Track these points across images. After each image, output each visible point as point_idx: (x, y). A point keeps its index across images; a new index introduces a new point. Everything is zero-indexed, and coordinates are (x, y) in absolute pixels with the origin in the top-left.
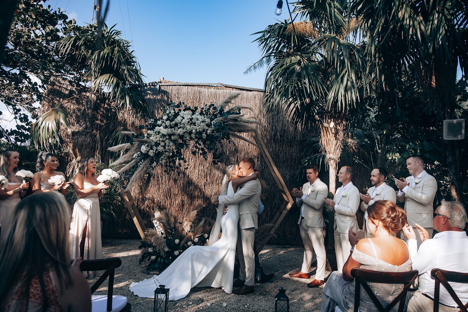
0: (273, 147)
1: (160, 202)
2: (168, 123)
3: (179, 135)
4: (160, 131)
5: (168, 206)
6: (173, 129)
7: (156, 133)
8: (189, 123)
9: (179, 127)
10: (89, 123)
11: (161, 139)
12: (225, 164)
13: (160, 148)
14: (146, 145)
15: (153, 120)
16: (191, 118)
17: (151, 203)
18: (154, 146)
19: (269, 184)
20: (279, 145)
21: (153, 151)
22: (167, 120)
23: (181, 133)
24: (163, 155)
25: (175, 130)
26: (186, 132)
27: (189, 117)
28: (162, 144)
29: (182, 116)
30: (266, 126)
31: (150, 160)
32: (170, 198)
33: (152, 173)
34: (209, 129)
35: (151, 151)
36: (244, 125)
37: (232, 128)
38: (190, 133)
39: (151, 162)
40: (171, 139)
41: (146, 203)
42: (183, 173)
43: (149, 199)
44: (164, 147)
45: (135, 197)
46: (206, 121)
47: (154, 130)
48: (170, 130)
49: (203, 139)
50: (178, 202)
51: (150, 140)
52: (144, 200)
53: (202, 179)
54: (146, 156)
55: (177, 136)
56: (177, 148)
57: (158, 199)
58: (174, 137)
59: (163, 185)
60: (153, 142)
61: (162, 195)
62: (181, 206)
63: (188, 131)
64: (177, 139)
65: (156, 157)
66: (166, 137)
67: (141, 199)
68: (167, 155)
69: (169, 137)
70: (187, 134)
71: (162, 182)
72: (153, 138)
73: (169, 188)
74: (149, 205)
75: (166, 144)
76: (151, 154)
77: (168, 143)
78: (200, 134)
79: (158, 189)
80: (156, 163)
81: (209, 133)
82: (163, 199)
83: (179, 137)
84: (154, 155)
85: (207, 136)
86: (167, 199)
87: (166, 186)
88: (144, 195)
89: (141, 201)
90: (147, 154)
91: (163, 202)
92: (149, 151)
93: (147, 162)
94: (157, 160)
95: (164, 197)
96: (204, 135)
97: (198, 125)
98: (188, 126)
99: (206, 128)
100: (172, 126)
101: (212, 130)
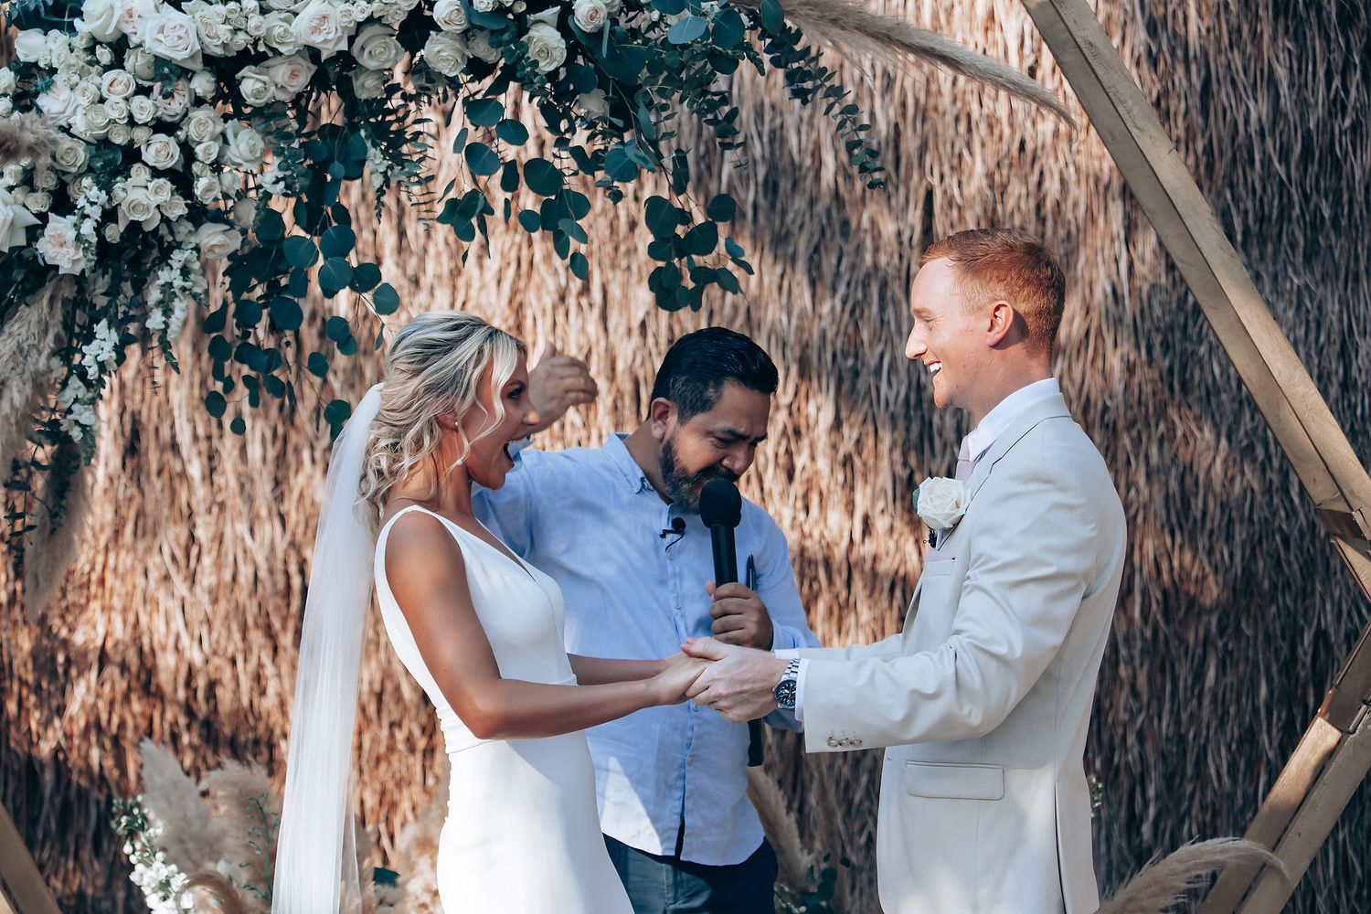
0: (1272, 82)
1: (212, 685)
3: (313, 53)
4: (127, 29)
7: (91, 50)
11: (144, 109)
12: (813, 284)
14: (12, 171)
17: (126, 698)
18: (87, 181)
19: (1250, 448)
21: (76, 226)
24: (178, 258)
25: (264, 11)
26: (371, 20)
28: (160, 151)
31: (59, 316)
33: (84, 427)
35: (60, 226)
39: (68, 325)
40: (238, 100)
41: (81, 695)
43: (103, 657)
44: (182, 180)
47: (77, 22)
48: (221, 20)
49: (537, 74)
50: (378, 677)
51: (43, 124)
52: (60, 670)
53: (600, 437)
54: (19, 278)
55: (290, 63)
56: (304, 175)
57: (187, 655)
58: (267, 74)
59: (221, 519)
60: (72, 136)
61: (226, 617)
62: (413, 712)
63: (388, 8)
64: (299, 95)
65: (107, 278)
66: (190, 80)
67: (30, 666)
68: (217, 250)
69: (217, 82)
70: (388, 39)
71: (213, 494)
72: (68, 102)
73: (281, 546)
74: (104, 717)
75: (193, 145)
76: (65, 249)
77: (214, 139)
78: (503, 32)
79: (182, 561)
80: (114, 337)
81: (592, 18)
82: (236, 649)
83: (314, 68)
84: (89, 260)
85: (572, 52)
86: (275, 650)
87: (252, 531)
88: (56, 622)
89: (30, 678)
90: (20, 256)
91: (236, 678)
92: (44, 226)
93: (34, 329)
94: (121, 309)
95: (244, 630)
96: (546, 44)
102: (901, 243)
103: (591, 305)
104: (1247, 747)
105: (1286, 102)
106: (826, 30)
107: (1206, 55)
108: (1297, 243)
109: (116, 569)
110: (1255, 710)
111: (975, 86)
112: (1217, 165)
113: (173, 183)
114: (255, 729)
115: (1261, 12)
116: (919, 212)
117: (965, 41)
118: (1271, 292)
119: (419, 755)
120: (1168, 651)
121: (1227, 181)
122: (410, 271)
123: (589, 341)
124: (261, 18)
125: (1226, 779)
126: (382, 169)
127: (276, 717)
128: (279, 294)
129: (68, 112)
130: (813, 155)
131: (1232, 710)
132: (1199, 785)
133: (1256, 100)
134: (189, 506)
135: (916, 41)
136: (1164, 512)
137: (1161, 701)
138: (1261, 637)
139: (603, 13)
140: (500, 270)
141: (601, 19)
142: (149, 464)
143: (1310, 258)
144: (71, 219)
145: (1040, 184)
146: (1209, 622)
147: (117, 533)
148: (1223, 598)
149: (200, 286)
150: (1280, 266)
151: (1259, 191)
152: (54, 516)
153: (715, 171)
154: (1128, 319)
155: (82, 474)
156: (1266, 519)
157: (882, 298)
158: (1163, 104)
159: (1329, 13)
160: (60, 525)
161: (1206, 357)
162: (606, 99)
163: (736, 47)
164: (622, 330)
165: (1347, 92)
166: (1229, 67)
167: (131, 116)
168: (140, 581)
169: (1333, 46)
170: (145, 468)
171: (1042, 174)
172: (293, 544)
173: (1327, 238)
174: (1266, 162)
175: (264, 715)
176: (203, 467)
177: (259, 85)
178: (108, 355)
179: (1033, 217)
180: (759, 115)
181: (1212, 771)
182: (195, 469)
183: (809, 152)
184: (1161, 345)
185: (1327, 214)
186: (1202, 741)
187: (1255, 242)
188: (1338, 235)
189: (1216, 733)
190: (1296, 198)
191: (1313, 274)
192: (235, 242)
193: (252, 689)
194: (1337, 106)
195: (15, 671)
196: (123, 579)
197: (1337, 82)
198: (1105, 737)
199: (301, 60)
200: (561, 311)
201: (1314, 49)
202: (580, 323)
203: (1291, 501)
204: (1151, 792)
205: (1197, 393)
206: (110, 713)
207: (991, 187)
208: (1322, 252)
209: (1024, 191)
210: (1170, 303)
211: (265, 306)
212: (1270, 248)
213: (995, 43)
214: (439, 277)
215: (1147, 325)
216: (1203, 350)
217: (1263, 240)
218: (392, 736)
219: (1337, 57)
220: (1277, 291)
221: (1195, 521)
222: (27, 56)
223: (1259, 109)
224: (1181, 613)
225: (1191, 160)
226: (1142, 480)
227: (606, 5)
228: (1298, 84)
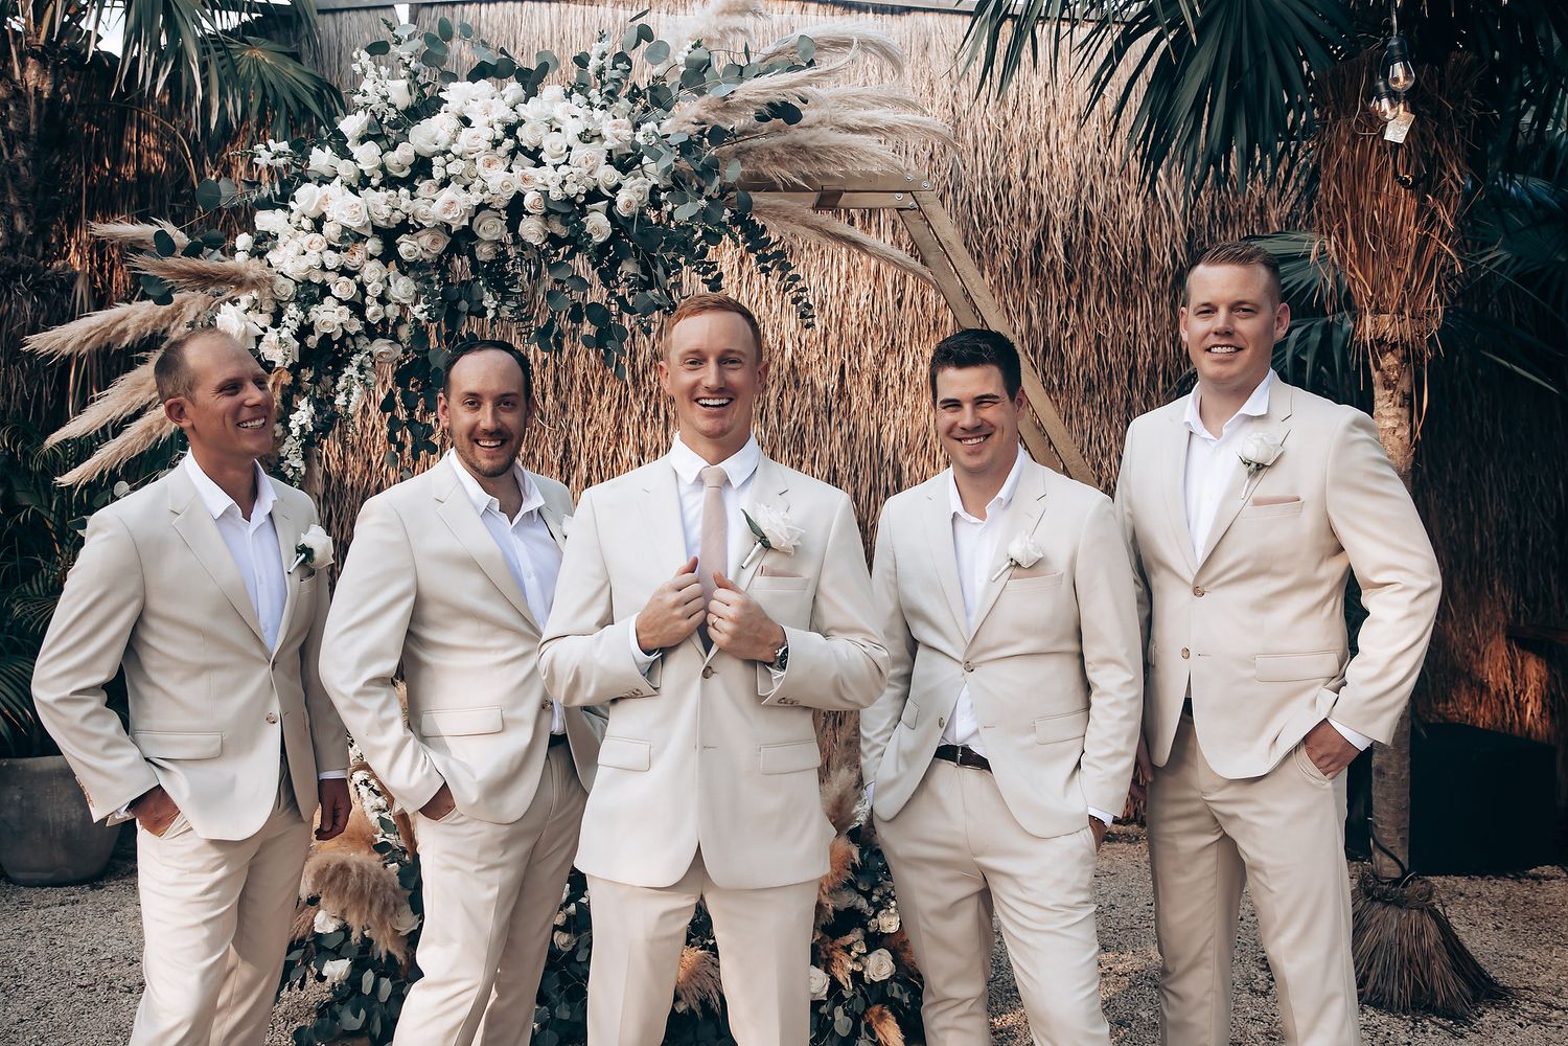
0: (1028, 311)
2: (367, 156)
3: (446, 227)
4: (325, 209)
6: (404, 191)
7: (300, 221)
8: (502, 151)
9: (439, 175)
10: (27, 220)
11: (332, 259)
13: (330, 317)
14: (246, 299)
15: (284, 146)
16: (513, 118)
18: (292, 306)
20: (1064, 298)
22: (363, 139)
23: (457, 220)
24: (356, 359)
25: (413, 198)
26: (483, 206)
27: (501, 111)
28: (343, 288)
29: (458, 110)
30: (991, 197)
34: (629, 182)
35: (272, 335)
37: (766, 171)
38: (515, 209)
40: (396, 256)
44: (357, 308)
46: (606, 132)
47: (292, 204)
48: (383, 202)
49: (591, 244)
55: (432, 234)
56: (441, 307)
58: (416, 241)
60: (286, 277)
63: (494, 197)
64: (440, 257)
65: (310, 370)
66: (365, 242)
68: (386, 357)
69: (383, 245)
70: (496, 219)
72: (286, 255)
75: (366, 285)
76: (277, 351)
77: (381, 282)
78: (569, 214)
80: (312, 409)
81: (628, 207)
83: (449, 239)
84: (295, 358)
85: (615, 230)
92: (264, 336)
96: (597, 224)
97: (556, 161)
98: (493, 167)
99: (607, 175)
100: (395, 174)
101: (648, 188)
102: (827, 392)
105: (1035, 322)
113: (352, 309)
115: (1024, 272)
124: (411, 202)
126: (493, 306)
128: (429, 389)
129: (285, 263)
139: (635, 206)
141: (634, 210)
144: (280, 330)
149: (371, 378)
157: (816, 422)
159: (1060, 275)
162: (637, 263)
163: (720, 227)
165: (1068, 318)
167: (323, 265)
169: (1062, 290)
177: (410, 247)
178: (306, 420)
192: (397, 351)
194: (1063, 325)
197: (1063, 312)
199: (440, 234)
201: (1051, 294)
207: (876, 363)
211: (422, 396)
219: (1064, 299)
222: (262, 227)
227: (639, 202)
228: (1043, 313)
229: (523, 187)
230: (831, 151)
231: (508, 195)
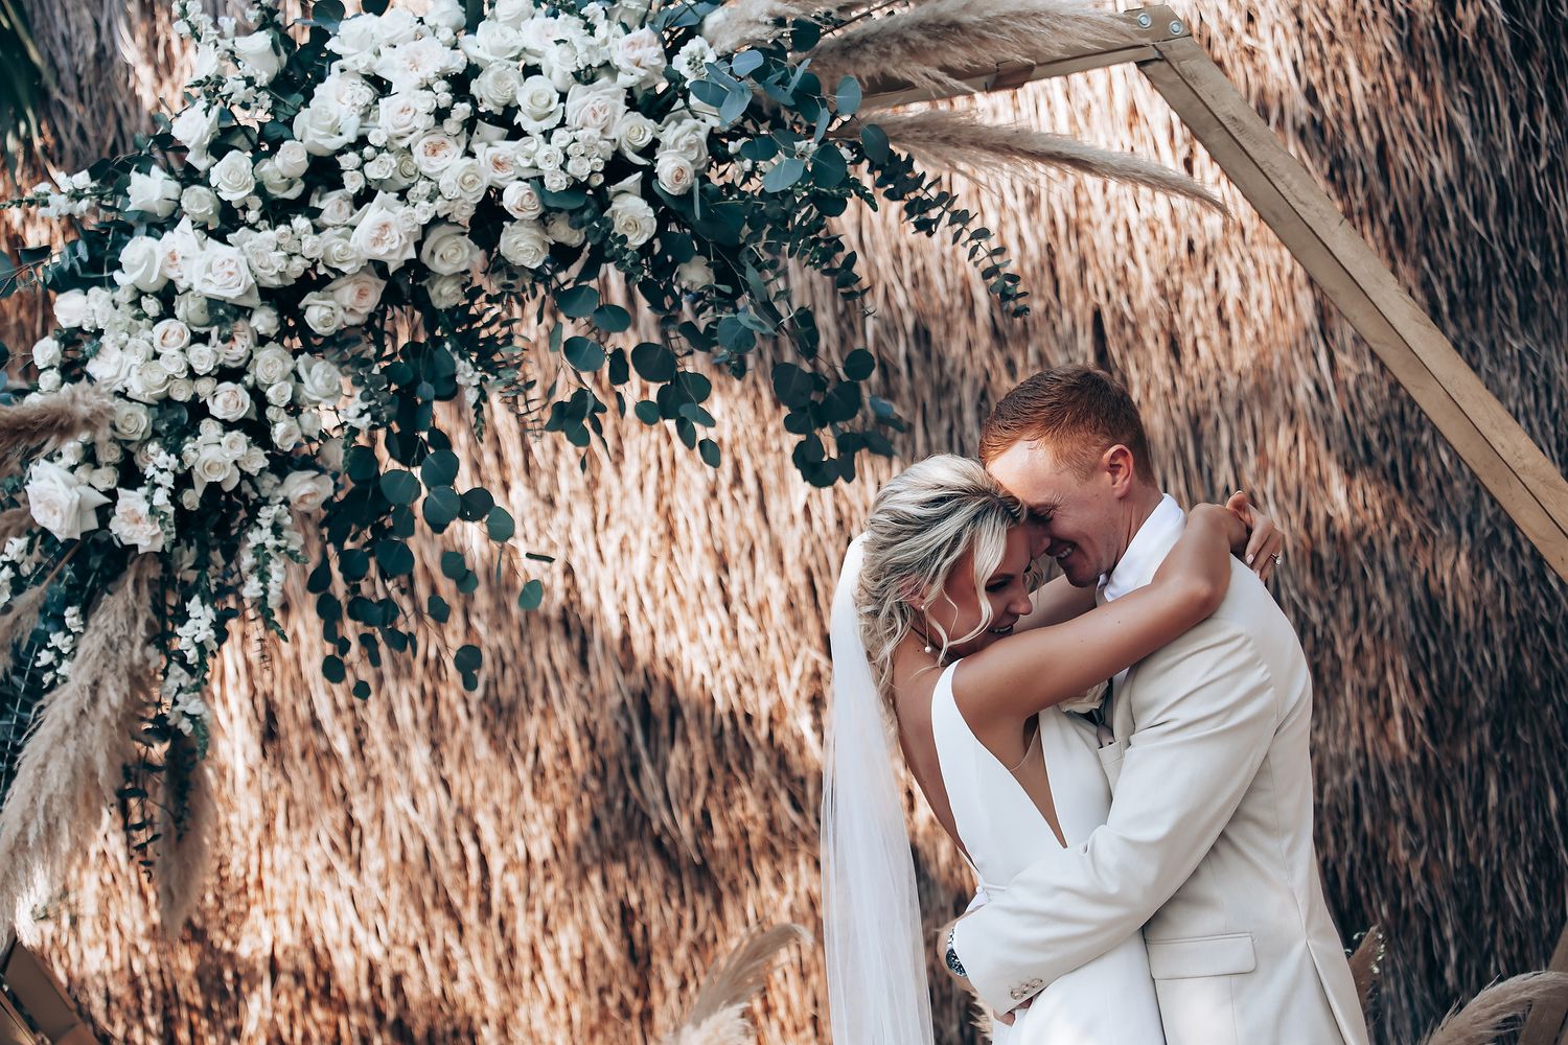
0: (1453, 132)
1: (397, 980)
2: (233, 176)
3: (379, 267)
4: (173, 274)
5: (481, 997)
6: (300, 222)
7: (137, 303)
8: (452, 125)
9: (353, 184)
11: (203, 358)
14: (71, 449)
15: (82, 179)
16: (458, 66)
17: (306, 1007)
18: (153, 447)
19: (1496, 535)
21: (148, 498)
22: (219, 147)
23: (396, 251)
24: (266, 515)
25: (317, 230)
26: (436, 221)
27: (436, 56)
28: (229, 401)
29: (362, 67)
31: (147, 600)
32: (485, 909)
33: (192, 718)
34: (671, 133)
35: (131, 501)
36: (1019, 15)
37: (897, 73)
38: (489, 218)
39: (158, 607)
40: (304, 331)
41: (257, 1010)
42: (565, 621)
43: (274, 967)
44: (256, 428)
45: (134, 981)
46: (617, 61)
47: (117, 275)
48: (272, 247)
49: (627, 251)
50: (577, 941)
51: (97, 393)
52: (230, 987)
53: (779, 639)
54: (97, 565)
55: (356, 282)
56: (390, 402)
57: (365, 950)
58: (333, 298)
59: (379, 794)
60: (131, 400)
61: (402, 902)
62: (621, 973)
63: (452, 204)
64: (372, 316)
65: (193, 550)
66: (249, 318)
67: (196, 988)
68: (308, 500)
69: (280, 316)
70: (459, 238)
71: (367, 769)
72: (120, 363)
73: (449, 815)
74: (285, 1032)
75: (263, 389)
76: (141, 526)
77: (286, 379)
78: (582, 210)
79: (343, 848)
80: (209, 614)
81: (678, 179)
82: (418, 935)
83: (383, 283)
84: (168, 533)
85: (663, 220)
86: (460, 929)
87: (414, 803)
88: (216, 936)
89: (199, 1001)
90: (95, 542)
91: (422, 967)
92: (114, 504)
93: (122, 619)
94: (213, 582)
95: (422, 911)
96: (632, 215)
97: (546, 125)
98: (441, 153)
99: (635, 130)
100: (281, 195)
101: (703, 135)
103: (746, 497)
104: (1545, 867)
105: (1472, 152)
106: (938, 150)
107: (1376, 115)
108: (1510, 305)
109: (272, 867)
110: (1548, 824)
111: (1128, 189)
112: (1408, 233)
113: (248, 434)
114: (451, 1019)
115: (1428, 56)
116: (1089, 337)
117: (1109, 144)
118: (1490, 363)
119: (636, 1020)
120: (1441, 774)
121: (1421, 248)
122: (543, 491)
123: (750, 537)
124: (316, 238)
125: (1527, 904)
126: (476, 382)
127: (472, 1003)
128: (385, 537)
129: (122, 376)
130: (963, 293)
131: (1522, 828)
132: (1499, 916)
133: (1438, 154)
134: (342, 786)
135: (1039, 147)
136: (1412, 623)
137: (1442, 828)
138: (1541, 743)
139: (689, 172)
140: (641, 475)
141: (689, 179)
142: (290, 747)
143: (1527, 319)
144: (143, 491)
145: (1217, 284)
146: (1482, 735)
147: (268, 828)
148: (1493, 708)
149: (296, 543)
150: (1495, 332)
151: (1458, 254)
152: (178, 820)
153: (858, 328)
154: (1338, 416)
155: (202, 771)
156: (1525, 612)
158: (1337, 175)
159: (1503, 48)
160: (187, 829)
161: (1431, 445)
162: (709, 265)
163: (840, 186)
164: (784, 518)
165: (1537, 130)
166: (1403, 123)
167: (190, 369)
168: (302, 877)
169: (1512, 81)
170: (287, 752)
171: (1217, 273)
172: (460, 810)
173: (1542, 292)
174: (1461, 220)
175: (459, 1002)
176: (350, 741)
177: (325, 312)
178: (206, 634)
179: (1215, 322)
180: (897, 258)
181: (1511, 898)
182: (342, 745)
183: (958, 292)
184: (1379, 439)
185: (1537, 266)
186: (1495, 868)
187: (1463, 310)
188: (1553, 289)
189: (1508, 856)
190: (1500, 255)
191: (1533, 335)
192: (326, 488)
193: (442, 976)
194: (1528, 147)
195: (182, 997)
196: (282, 878)
197: (1524, 121)
198: (1388, 881)
199: (368, 278)
200: (714, 507)
201: (1493, 89)
202: (737, 517)
203: (1550, 587)
204: (1449, 933)
205: (1426, 486)
206: (291, 1026)
207: (1164, 296)
208: (1539, 310)
209: (1200, 296)
210: (1381, 391)
211: (371, 554)
212: (1481, 314)
213: (1143, 139)
214: (574, 492)
215: (1360, 419)
216: (1425, 437)
217: (1472, 308)
218: (603, 1003)
219: (1520, 94)
220: (1496, 360)
221: (1448, 627)
222: (68, 321)
223: (1443, 164)
224: (1449, 731)
225: (1378, 232)
226: (1382, 591)
227: (692, 162)
228: (1482, 130)
229: (498, 177)
230: (1003, 25)
231: (475, 195)
